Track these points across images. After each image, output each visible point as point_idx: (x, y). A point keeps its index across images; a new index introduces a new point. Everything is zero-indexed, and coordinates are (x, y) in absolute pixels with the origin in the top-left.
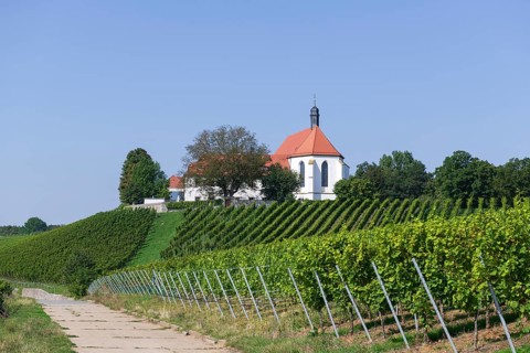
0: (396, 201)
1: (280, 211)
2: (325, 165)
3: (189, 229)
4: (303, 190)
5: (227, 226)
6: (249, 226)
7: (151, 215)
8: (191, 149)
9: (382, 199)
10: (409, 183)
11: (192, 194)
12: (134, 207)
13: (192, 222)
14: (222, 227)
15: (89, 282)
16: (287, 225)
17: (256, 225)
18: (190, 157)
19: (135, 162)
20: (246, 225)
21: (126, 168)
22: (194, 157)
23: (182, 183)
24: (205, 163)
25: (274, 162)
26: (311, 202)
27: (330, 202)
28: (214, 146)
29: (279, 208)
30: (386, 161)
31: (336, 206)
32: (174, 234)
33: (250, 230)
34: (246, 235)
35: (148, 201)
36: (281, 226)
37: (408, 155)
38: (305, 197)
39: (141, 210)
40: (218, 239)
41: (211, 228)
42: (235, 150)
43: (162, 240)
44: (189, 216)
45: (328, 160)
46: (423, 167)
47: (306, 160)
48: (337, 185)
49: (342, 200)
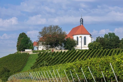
0: (109, 49)
1: (70, 53)
2: (85, 38)
3: (40, 59)
4: (78, 46)
5: (52, 59)
6: (60, 58)
7: (27, 55)
8: (40, 33)
9: (104, 49)
10: (114, 43)
11: (41, 48)
12: (22, 52)
13: (41, 57)
14: (51, 59)
15: (8, 77)
16: (72, 58)
17: (62, 58)
18: (40, 36)
19: (22, 37)
20: (59, 58)
21: (19, 39)
22: (41, 36)
23: (38, 44)
24: (45, 38)
25: (68, 37)
26: (80, 50)
27: (86, 50)
28: (48, 32)
29: (70, 52)
30: (106, 36)
31: (89, 52)
32: (35, 61)
33: (60, 60)
34: (58, 61)
35: (26, 50)
36: (70, 58)
37: (114, 34)
38: (78, 48)
39: (24, 53)
40: (49, 63)
41: (47, 59)
42: (55, 33)
43: (31, 63)
44: (40, 55)
45: (86, 36)
46: (118, 38)
47: (79, 36)
48: (89, 45)
49: (90, 49)
